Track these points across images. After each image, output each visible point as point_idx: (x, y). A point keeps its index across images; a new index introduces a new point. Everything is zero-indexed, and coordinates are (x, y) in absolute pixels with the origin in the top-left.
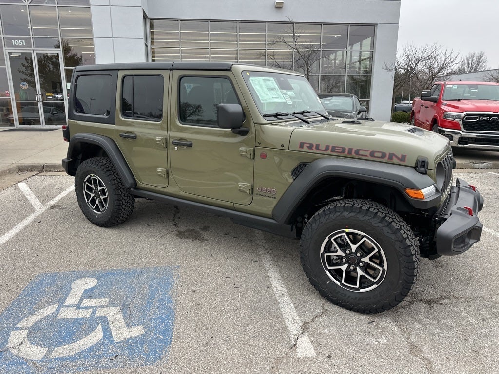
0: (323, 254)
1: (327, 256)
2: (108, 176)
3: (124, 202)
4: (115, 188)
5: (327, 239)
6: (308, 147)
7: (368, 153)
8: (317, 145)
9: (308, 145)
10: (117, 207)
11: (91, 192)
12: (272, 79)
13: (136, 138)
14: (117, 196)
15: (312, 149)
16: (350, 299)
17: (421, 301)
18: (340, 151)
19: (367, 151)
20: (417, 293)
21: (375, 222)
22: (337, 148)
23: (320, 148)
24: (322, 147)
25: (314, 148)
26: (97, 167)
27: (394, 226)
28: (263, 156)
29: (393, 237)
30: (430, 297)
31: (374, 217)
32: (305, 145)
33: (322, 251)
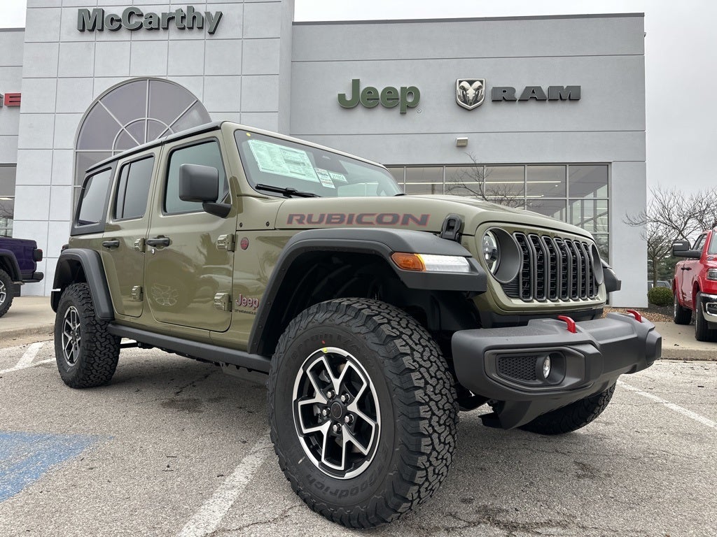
0: (296, 402)
1: (302, 406)
2: (83, 305)
3: (99, 346)
4: (87, 322)
5: (301, 372)
6: (297, 220)
7: (373, 219)
8: (309, 215)
9: (299, 218)
10: (87, 353)
11: (69, 334)
12: (303, 152)
13: (118, 246)
14: (88, 335)
15: (303, 223)
16: (328, 493)
17: (498, 524)
18: (338, 221)
19: (373, 215)
20: (500, 510)
21: (356, 327)
22: (334, 217)
23: (313, 220)
24: (315, 219)
25: (305, 221)
26: (75, 294)
27: (385, 330)
28: (245, 246)
29: (381, 351)
30: (522, 519)
31: (355, 318)
32: (295, 218)
33: (295, 397)
